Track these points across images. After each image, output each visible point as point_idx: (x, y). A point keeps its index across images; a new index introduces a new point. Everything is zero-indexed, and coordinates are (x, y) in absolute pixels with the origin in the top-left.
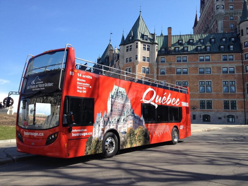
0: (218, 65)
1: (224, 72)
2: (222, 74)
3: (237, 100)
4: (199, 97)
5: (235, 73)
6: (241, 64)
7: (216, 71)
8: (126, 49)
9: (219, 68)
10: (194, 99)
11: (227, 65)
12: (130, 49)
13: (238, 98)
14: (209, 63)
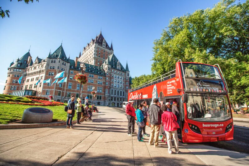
0: (97, 80)
1: (98, 83)
2: (97, 84)
3: (102, 96)
4: (87, 93)
5: (102, 85)
6: (105, 81)
7: (95, 82)
8: (51, 61)
9: (97, 81)
10: (85, 94)
11: (100, 81)
12: (54, 62)
13: (102, 95)
14: (93, 78)
